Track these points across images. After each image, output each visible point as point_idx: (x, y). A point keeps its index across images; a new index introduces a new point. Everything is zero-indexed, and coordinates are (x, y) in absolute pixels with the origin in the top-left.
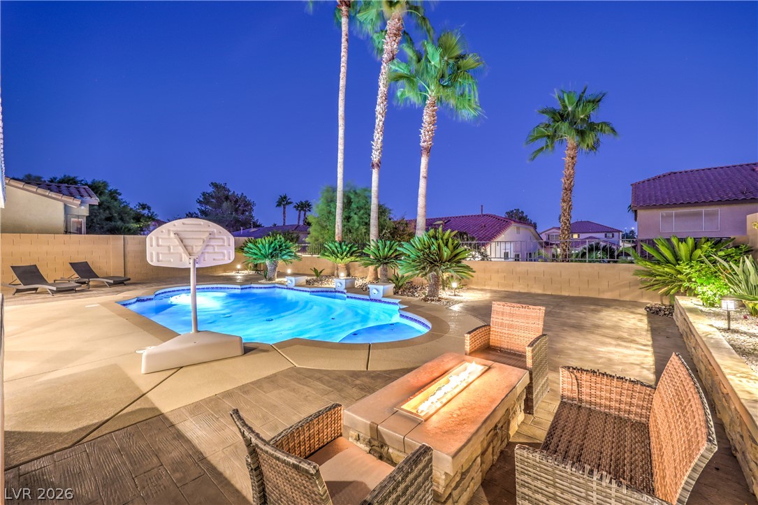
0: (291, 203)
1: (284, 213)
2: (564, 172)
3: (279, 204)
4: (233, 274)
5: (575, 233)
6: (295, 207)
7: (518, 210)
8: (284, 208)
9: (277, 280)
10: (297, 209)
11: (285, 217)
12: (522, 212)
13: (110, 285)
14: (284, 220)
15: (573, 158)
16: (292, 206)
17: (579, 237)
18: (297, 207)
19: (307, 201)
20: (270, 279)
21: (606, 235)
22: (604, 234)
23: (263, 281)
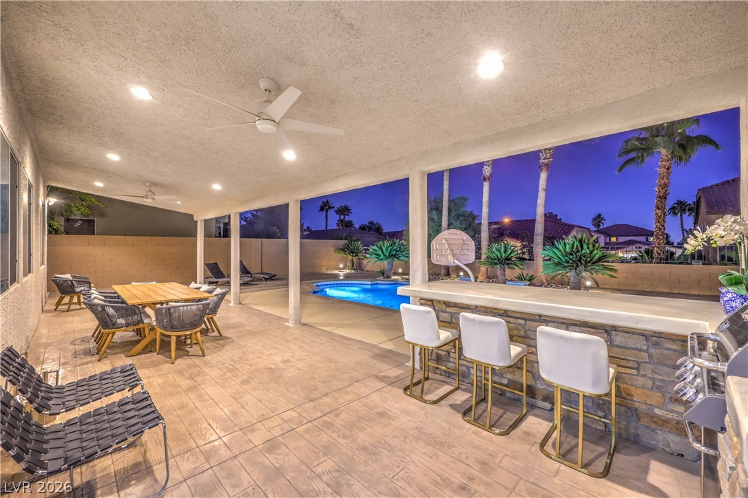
0: (333, 207)
1: (326, 217)
2: (657, 181)
3: (322, 209)
4: (336, 272)
5: (613, 236)
6: (336, 211)
7: (552, 213)
8: (327, 212)
9: (393, 277)
10: (337, 214)
11: (327, 220)
12: (556, 215)
13: (267, 279)
14: (326, 223)
15: (668, 169)
16: (333, 210)
17: (617, 240)
18: (337, 212)
19: (346, 206)
20: (388, 277)
21: (647, 238)
22: (645, 237)
23: (381, 278)
